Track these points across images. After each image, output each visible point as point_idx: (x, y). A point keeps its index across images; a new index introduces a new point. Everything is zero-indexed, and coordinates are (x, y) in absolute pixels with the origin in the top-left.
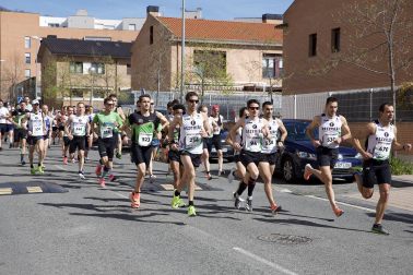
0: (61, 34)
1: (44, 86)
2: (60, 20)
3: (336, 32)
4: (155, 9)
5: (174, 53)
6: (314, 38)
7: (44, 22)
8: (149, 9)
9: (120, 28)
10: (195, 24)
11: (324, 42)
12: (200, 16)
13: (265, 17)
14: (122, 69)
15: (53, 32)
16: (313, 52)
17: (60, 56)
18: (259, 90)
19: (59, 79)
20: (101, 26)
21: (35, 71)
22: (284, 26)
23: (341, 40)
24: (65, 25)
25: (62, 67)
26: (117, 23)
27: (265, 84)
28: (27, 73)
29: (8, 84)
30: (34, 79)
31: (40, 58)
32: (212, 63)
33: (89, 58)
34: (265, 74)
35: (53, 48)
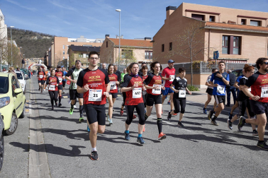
0: (76, 44)
1: (70, 62)
2: (75, 40)
3: (171, 44)
4: (108, 36)
5: (115, 50)
6: (163, 46)
7: (69, 40)
8: (106, 36)
9: (95, 42)
10: (122, 40)
11: (167, 47)
12: (123, 38)
13: (145, 38)
15: (73, 43)
16: (163, 50)
17: (76, 52)
20: (88, 41)
21: (67, 57)
22: (153, 41)
23: (173, 46)
24: (76, 41)
25: (76, 56)
26: (94, 40)
27: (146, 61)
28: (64, 58)
29: (57, 61)
30: (66, 59)
31: (69, 52)
32: (128, 53)
33: (85, 52)
34: (146, 58)
35: (73, 49)
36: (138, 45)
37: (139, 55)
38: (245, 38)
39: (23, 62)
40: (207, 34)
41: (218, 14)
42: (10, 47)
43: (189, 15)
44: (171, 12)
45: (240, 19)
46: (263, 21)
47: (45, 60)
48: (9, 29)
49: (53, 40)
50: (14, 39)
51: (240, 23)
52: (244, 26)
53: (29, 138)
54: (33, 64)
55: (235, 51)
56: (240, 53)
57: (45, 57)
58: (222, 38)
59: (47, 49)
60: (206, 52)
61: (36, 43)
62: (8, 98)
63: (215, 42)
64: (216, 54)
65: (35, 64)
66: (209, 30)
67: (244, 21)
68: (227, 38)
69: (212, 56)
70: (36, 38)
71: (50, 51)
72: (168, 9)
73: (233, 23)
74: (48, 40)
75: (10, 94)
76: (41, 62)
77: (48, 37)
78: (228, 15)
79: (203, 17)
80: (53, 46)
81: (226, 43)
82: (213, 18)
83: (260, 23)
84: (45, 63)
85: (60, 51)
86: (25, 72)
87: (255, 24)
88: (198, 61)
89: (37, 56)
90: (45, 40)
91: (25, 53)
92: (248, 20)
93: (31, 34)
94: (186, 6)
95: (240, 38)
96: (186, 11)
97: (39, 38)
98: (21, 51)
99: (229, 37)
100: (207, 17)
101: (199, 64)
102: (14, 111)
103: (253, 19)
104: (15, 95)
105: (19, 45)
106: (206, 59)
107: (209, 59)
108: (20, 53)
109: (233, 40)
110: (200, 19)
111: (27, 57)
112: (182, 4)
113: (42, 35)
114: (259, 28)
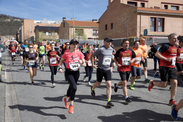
0: (40, 25)
1: (36, 38)
2: (39, 21)
3: (112, 24)
4: (65, 18)
5: (70, 29)
6: (106, 25)
7: (35, 22)
8: (63, 18)
9: (55, 23)
10: (75, 22)
11: (109, 27)
12: (76, 20)
13: (93, 20)
14: (56, 34)
15: (38, 24)
16: (106, 29)
17: (40, 31)
18: (92, 39)
19: (40, 37)
20: (50, 23)
21: (33, 35)
22: (99, 22)
23: (113, 26)
24: (41, 22)
25: (41, 34)
26: (54, 22)
27: (93, 37)
28: (31, 35)
29: (26, 38)
30: (33, 37)
31: (35, 31)
32: (80, 32)
33: (48, 31)
34: (94, 35)
35: (38, 29)
36: (88, 25)
37: (89, 33)
38: (167, 19)
40: (138, 16)
41: (147, 2)
43: (125, 2)
45: (163, 5)
46: (180, 7)
47: (17, 37)
49: (23, 22)
51: (163, 8)
52: (166, 11)
53: (5, 98)
55: (160, 29)
56: (163, 31)
57: (17, 35)
58: (150, 19)
59: (18, 29)
60: (138, 30)
61: (9, 24)
63: (145, 22)
64: (146, 31)
65: (9, 40)
66: (141, 14)
67: (166, 7)
68: (153, 20)
69: (142, 33)
70: (9, 20)
71: (21, 30)
73: (158, 8)
74: (19, 22)
76: (13, 39)
77: (18, 20)
78: (154, 2)
79: (136, 4)
80: (22, 27)
81: (153, 23)
82: (143, 5)
83: (178, 8)
84: (17, 40)
85: (28, 30)
86: (1, 46)
87: (175, 9)
88: (132, 37)
89: (10, 34)
90: (16, 21)
91: (1, 32)
92: (169, 6)
93: (5, 17)
95: (163, 19)
97: (12, 21)
99: (155, 18)
100: (139, 4)
101: (133, 39)
103: (173, 5)
106: (138, 35)
107: (141, 36)
109: (158, 21)
110: (134, 5)
111: (2, 35)
113: (14, 18)
114: (177, 12)
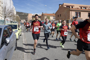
2: (34, 14)
3: (60, 15)
5: (45, 17)
6: (58, 15)
7: (32, 14)
8: (42, 13)
9: (39, 15)
10: (47, 14)
15: (33, 15)
16: (58, 17)
17: (34, 18)
21: (32, 19)
22: (55, 14)
27: (53, 20)
28: (31, 19)
29: (29, 20)
31: (32, 18)
32: (49, 18)
34: (53, 19)
36: (51, 15)
37: (52, 18)
38: (82, 13)
39: (20, 21)
40: (71, 12)
41: (74, 6)
42: (17, 17)
43: (66, 6)
44: (60, 6)
45: (80, 7)
47: (26, 20)
48: (16, 12)
49: (28, 14)
50: (18, 15)
51: (80, 8)
52: (81, 9)
54: (23, 21)
56: (80, 17)
58: (75, 13)
59: (26, 17)
60: (70, 17)
61: (23, 15)
62: (17, 30)
66: (71, 11)
67: (81, 8)
68: (76, 13)
69: (72, 18)
72: (59, 5)
73: (78, 8)
74: (27, 15)
75: (17, 29)
76: (25, 21)
78: (77, 6)
79: (69, 7)
81: (76, 14)
82: (72, 7)
83: (86, 8)
84: (26, 21)
85: (30, 17)
86: (21, 23)
87: (85, 9)
88: (68, 19)
89: (24, 19)
90: (26, 14)
91: (21, 18)
92: (82, 8)
93: (22, 13)
94: (65, 4)
95: (80, 13)
96: (65, 5)
97: (24, 14)
98: (20, 18)
99: (77, 12)
100: (71, 7)
101: (68, 20)
102: (19, 34)
103: (84, 7)
104: (19, 29)
105: (19, 16)
106: (70, 19)
107: (71, 19)
108: (19, 18)
110: (69, 8)
111: (21, 19)
112: (63, 4)
113: (25, 13)
114: (86, 10)
